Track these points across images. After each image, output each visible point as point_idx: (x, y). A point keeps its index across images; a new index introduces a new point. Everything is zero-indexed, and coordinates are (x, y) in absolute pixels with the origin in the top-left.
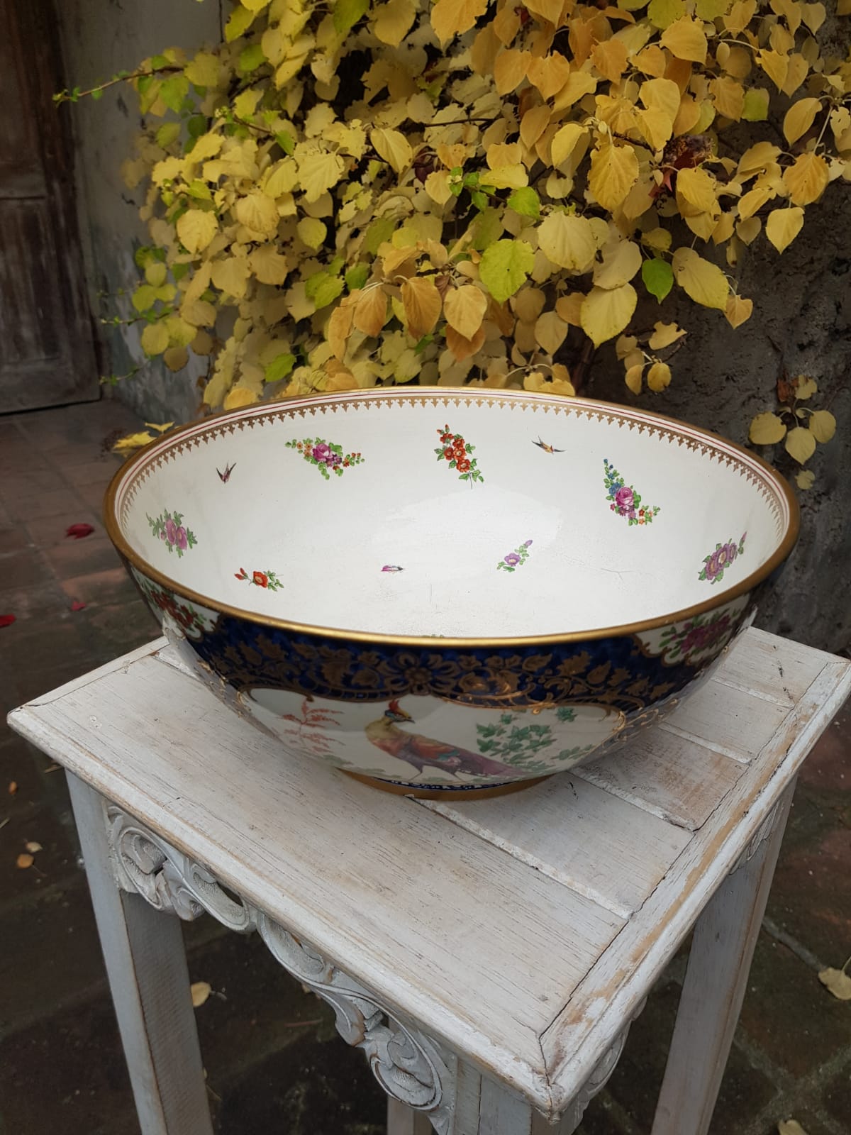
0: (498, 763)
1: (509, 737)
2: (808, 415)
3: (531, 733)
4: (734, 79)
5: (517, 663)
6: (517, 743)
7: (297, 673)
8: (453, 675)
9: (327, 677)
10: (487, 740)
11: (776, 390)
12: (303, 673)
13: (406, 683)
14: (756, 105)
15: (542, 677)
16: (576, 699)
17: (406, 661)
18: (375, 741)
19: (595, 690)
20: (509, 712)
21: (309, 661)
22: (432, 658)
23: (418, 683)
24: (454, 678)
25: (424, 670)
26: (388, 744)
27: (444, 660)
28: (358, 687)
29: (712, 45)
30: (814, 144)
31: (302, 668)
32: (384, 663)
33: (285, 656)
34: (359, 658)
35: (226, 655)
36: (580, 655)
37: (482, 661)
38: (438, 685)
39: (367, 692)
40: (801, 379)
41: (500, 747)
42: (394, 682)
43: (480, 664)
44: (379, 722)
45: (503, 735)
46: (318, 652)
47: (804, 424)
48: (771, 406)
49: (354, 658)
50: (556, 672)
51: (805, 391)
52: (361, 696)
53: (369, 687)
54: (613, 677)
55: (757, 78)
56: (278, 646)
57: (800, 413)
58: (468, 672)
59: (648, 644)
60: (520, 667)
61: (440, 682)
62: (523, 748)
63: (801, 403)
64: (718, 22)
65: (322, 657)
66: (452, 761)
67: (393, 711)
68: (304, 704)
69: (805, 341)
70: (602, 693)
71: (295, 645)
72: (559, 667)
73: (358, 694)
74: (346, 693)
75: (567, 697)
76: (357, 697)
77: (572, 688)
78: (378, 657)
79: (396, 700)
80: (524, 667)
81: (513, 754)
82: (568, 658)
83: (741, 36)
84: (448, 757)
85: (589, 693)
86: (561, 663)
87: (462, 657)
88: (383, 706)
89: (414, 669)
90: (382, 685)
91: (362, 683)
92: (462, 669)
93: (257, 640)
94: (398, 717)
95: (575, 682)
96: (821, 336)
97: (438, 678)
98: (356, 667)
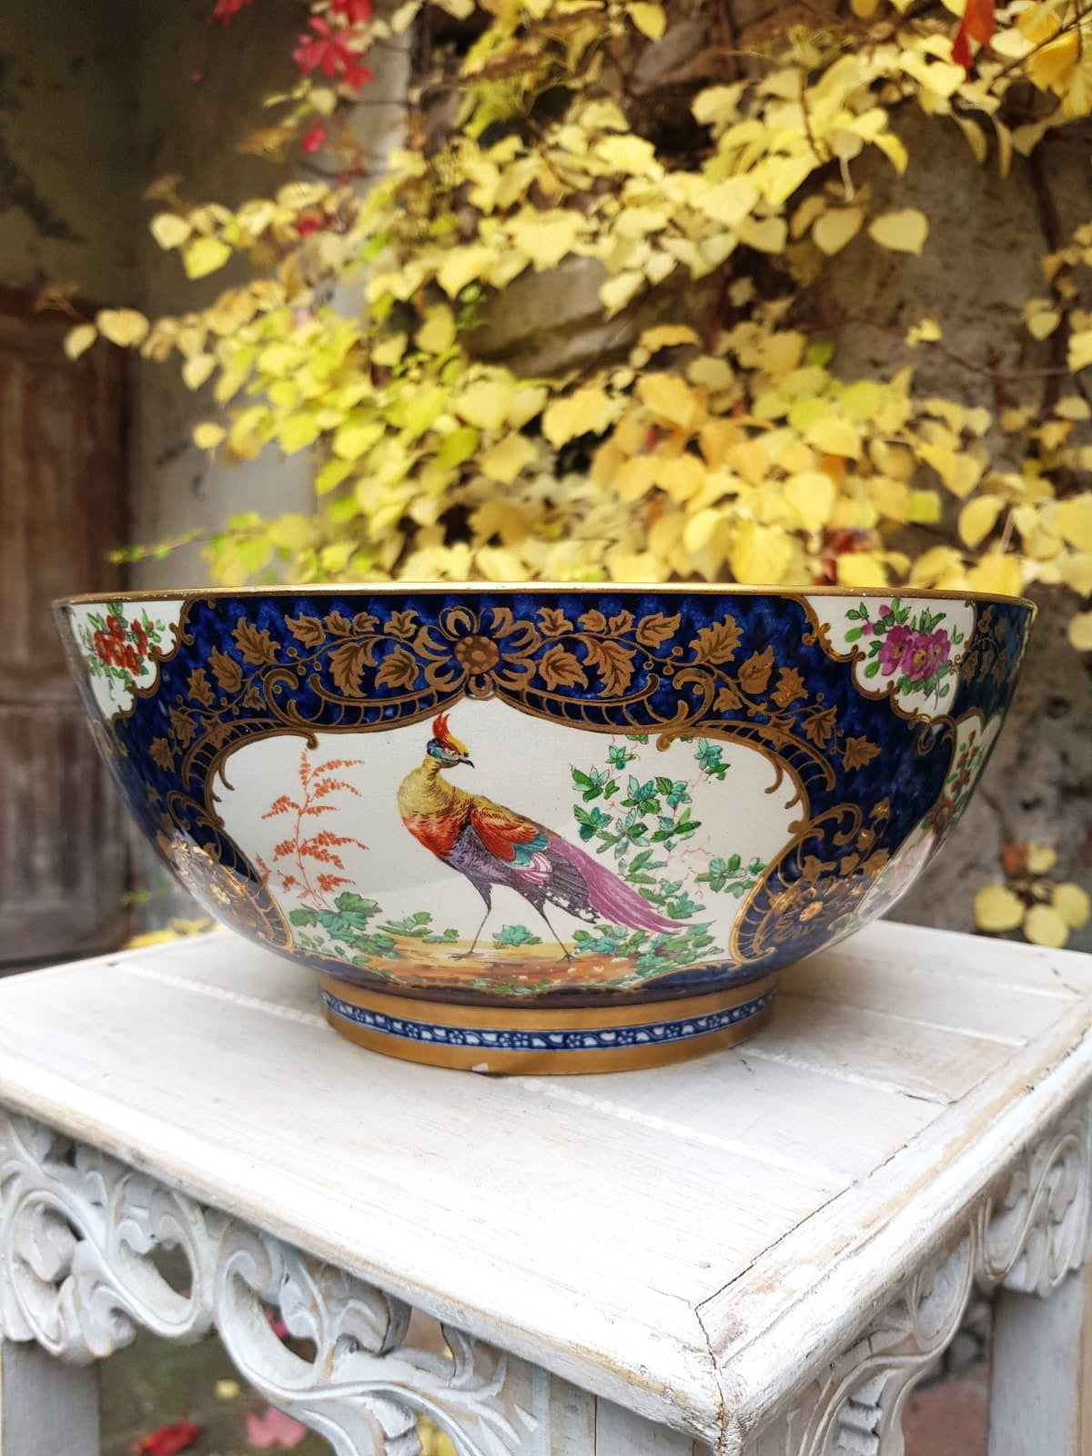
0: (612, 877)
1: (624, 804)
2: (1049, 891)
3: (659, 796)
4: (896, 479)
5: (627, 628)
6: (638, 821)
7: (294, 686)
8: (530, 651)
9: (339, 681)
10: (588, 807)
11: (1001, 858)
12: (302, 680)
13: (459, 672)
14: (926, 507)
15: (668, 661)
16: (725, 723)
17: (458, 623)
18: (413, 826)
19: (754, 709)
20: (622, 741)
21: (312, 650)
22: (500, 613)
23: (477, 670)
24: (530, 657)
25: (485, 640)
26: (434, 829)
27: (515, 619)
28: (387, 693)
29: (866, 444)
30: (1000, 546)
31: (302, 671)
32: (424, 630)
33: (276, 651)
34: (387, 628)
35: (191, 695)
36: (723, 623)
37: (573, 620)
38: (507, 672)
39: (398, 701)
40: (1032, 846)
41: (611, 829)
42: (440, 672)
43: (570, 626)
44: (418, 771)
45: (615, 797)
46: (325, 626)
47: (1047, 901)
48: (999, 879)
49: (379, 628)
50: (689, 655)
51: (1040, 860)
52: (389, 712)
53: (402, 690)
54: (779, 684)
55: (924, 476)
56: (265, 633)
57: (1038, 890)
58: (554, 644)
59: (827, 626)
60: (632, 635)
61: (511, 667)
62: (648, 835)
63: (1037, 877)
64: (870, 423)
65: (332, 637)
66: (536, 869)
67: (440, 739)
68: (304, 758)
69: (1029, 797)
70: (764, 721)
71: (290, 623)
72: (693, 644)
73: (386, 708)
74: (367, 709)
75: (713, 715)
76: (385, 718)
77: (717, 695)
78: (414, 620)
79: (444, 715)
80: (639, 638)
81: (634, 851)
82: (705, 626)
83: (898, 433)
84: (530, 854)
85: (742, 714)
86: (696, 636)
87: (543, 611)
88: (422, 731)
89: (469, 640)
90: (422, 683)
91: (392, 682)
92: (544, 637)
93: (234, 633)
94: (448, 754)
95: (720, 683)
96: (1049, 793)
97: (508, 657)
98: (381, 649)
